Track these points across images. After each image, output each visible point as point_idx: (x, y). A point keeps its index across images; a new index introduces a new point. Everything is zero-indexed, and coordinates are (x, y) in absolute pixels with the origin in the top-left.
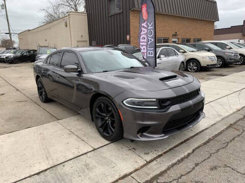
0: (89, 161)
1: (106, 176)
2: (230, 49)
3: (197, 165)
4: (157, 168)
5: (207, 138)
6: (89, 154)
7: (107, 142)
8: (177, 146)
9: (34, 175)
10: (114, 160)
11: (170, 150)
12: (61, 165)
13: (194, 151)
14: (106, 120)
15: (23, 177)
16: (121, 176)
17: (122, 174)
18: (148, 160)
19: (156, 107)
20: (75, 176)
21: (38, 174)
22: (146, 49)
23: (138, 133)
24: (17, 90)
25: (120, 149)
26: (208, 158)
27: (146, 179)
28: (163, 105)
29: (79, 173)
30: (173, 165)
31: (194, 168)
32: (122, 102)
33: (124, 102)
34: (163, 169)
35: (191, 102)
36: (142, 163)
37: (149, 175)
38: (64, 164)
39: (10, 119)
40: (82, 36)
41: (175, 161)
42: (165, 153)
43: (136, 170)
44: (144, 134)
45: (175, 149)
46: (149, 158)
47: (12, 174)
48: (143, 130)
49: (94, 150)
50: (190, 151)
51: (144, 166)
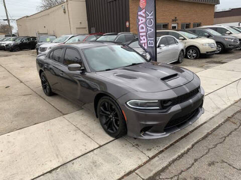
0: (96, 158)
1: (112, 173)
3: (196, 160)
4: (159, 164)
5: (205, 132)
6: (95, 151)
7: (112, 139)
8: (177, 141)
9: (46, 173)
10: (119, 157)
11: (171, 145)
12: (70, 163)
13: (193, 146)
14: (110, 118)
15: (37, 176)
16: (126, 173)
17: (127, 171)
18: (150, 156)
19: (158, 108)
20: (84, 174)
21: (50, 172)
23: (141, 131)
24: (21, 82)
25: (124, 145)
26: (207, 153)
27: (149, 176)
28: (165, 105)
29: (87, 171)
30: (174, 161)
31: (193, 164)
32: (126, 103)
33: (128, 103)
34: (165, 165)
35: (191, 101)
36: (145, 159)
37: (151, 171)
38: (73, 161)
39: (17, 115)
40: (81, 23)
41: (175, 156)
42: (166, 148)
43: (140, 167)
44: (147, 132)
45: (176, 144)
46: (151, 154)
47: (27, 173)
48: (146, 129)
49: (100, 146)
50: (189, 146)
51: (147, 162)
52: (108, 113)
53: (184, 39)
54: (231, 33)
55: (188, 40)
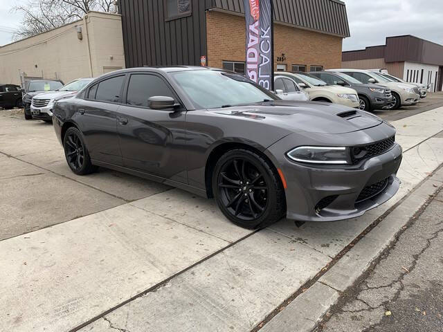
0: (233, 262)
1: (278, 284)
2: (374, 83)
3: (416, 257)
4: (354, 266)
5: (406, 218)
9: (146, 292)
10: (276, 258)
11: (360, 238)
12: (187, 272)
13: (397, 238)
14: (243, 193)
15: (127, 297)
16: (303, 283)
17: (304, 281)
18: (333, 255)
19: (345, 162)
20: (224, 289)
21: (153, 289)
22: (255, 77)
23: (316, 208)
24: (9, 156)
25: (276, 240)
26: (428, 246)
27: (347, 285)
28: (357, 157)
29: (228, 284)
30: (378, 260)
31: (414, 263)
32: (286, 154)
34: (365, 267)
36: (327, 261)
37: (348, 277)
38: (192, 270)
39: (29, 205)
40: (112, 58)
41: (376, 254)
42: (354, 242)
43: (322, 273)
44: (325, 209)
45: (369, 235)
46: (332, 253)
47: (102, 294)
49: (232, 244)
50: (392, 238)
52: (237, 182)
53: (307, 86)
54: (376, 82)
55: (313, 88)
